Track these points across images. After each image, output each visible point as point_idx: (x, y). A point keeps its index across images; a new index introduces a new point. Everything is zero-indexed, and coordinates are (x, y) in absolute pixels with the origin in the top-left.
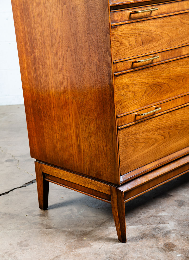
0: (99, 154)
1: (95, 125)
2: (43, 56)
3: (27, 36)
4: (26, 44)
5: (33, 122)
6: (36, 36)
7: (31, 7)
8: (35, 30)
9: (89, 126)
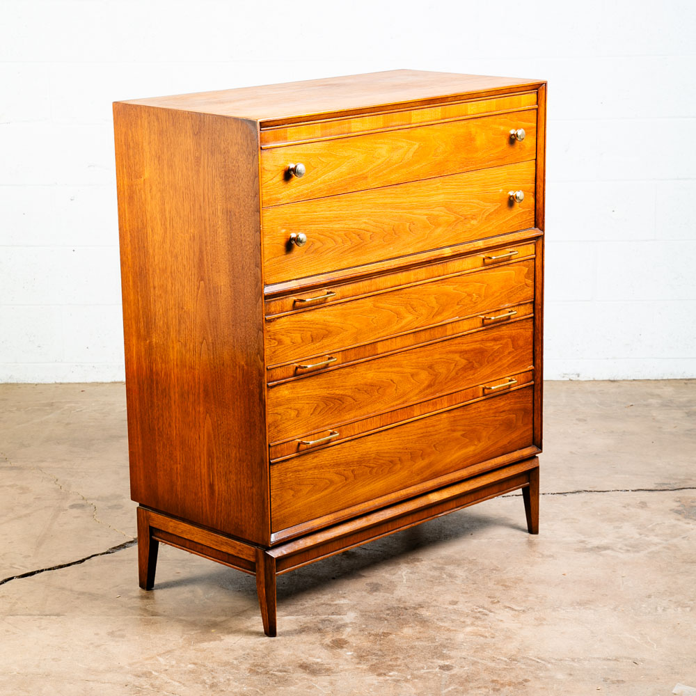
0: (241, 498)
1: (238, 455)
2: (163, 344)
3: (141, 312)
4: (138, 322)
5: (140, 443)
6: (155, 313)
7: (151, 272)
8: (155, 306)
9: (229, 455)
